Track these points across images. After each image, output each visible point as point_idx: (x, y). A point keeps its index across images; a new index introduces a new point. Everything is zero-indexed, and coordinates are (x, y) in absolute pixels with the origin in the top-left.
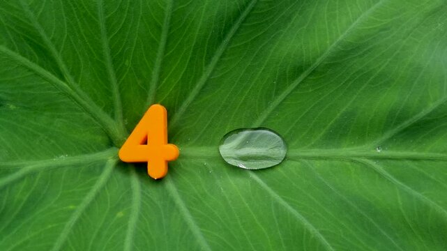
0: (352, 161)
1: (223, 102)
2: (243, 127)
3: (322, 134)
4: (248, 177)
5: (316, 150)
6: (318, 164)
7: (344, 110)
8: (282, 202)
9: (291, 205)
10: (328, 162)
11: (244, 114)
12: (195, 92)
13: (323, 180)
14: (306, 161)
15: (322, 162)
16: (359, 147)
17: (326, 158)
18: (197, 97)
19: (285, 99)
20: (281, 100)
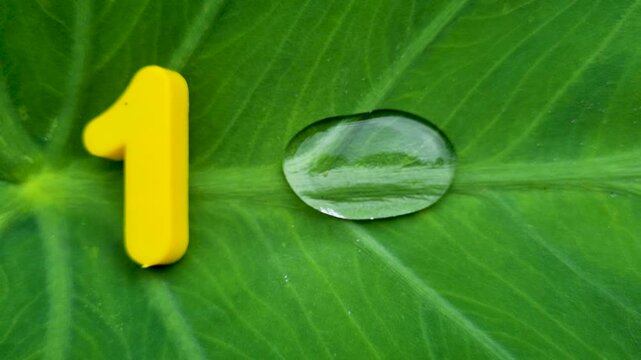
0: (611, 190)
1: (279, 50)
2: (332, 113)
3: (535, 124)
4: (350, 241)
5: (519, 164)
6: (526, 201)
7: (590, 60)
8: (448, 310)
9: (470, 317)
10: (550, 195)
11: (334, 80)
12: (200, 24)
13: (544, 243)
14: (496, 195)
15: (536, 194)
16: (627, 155)
17: (546, 186)
18: (207, 39)
19: (439, 37)
20: (427, 42)
